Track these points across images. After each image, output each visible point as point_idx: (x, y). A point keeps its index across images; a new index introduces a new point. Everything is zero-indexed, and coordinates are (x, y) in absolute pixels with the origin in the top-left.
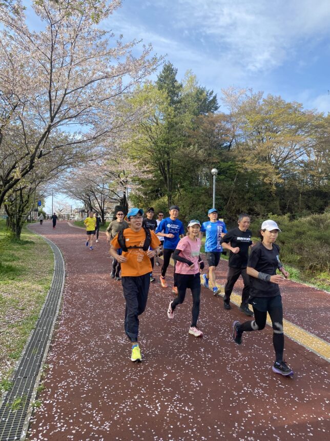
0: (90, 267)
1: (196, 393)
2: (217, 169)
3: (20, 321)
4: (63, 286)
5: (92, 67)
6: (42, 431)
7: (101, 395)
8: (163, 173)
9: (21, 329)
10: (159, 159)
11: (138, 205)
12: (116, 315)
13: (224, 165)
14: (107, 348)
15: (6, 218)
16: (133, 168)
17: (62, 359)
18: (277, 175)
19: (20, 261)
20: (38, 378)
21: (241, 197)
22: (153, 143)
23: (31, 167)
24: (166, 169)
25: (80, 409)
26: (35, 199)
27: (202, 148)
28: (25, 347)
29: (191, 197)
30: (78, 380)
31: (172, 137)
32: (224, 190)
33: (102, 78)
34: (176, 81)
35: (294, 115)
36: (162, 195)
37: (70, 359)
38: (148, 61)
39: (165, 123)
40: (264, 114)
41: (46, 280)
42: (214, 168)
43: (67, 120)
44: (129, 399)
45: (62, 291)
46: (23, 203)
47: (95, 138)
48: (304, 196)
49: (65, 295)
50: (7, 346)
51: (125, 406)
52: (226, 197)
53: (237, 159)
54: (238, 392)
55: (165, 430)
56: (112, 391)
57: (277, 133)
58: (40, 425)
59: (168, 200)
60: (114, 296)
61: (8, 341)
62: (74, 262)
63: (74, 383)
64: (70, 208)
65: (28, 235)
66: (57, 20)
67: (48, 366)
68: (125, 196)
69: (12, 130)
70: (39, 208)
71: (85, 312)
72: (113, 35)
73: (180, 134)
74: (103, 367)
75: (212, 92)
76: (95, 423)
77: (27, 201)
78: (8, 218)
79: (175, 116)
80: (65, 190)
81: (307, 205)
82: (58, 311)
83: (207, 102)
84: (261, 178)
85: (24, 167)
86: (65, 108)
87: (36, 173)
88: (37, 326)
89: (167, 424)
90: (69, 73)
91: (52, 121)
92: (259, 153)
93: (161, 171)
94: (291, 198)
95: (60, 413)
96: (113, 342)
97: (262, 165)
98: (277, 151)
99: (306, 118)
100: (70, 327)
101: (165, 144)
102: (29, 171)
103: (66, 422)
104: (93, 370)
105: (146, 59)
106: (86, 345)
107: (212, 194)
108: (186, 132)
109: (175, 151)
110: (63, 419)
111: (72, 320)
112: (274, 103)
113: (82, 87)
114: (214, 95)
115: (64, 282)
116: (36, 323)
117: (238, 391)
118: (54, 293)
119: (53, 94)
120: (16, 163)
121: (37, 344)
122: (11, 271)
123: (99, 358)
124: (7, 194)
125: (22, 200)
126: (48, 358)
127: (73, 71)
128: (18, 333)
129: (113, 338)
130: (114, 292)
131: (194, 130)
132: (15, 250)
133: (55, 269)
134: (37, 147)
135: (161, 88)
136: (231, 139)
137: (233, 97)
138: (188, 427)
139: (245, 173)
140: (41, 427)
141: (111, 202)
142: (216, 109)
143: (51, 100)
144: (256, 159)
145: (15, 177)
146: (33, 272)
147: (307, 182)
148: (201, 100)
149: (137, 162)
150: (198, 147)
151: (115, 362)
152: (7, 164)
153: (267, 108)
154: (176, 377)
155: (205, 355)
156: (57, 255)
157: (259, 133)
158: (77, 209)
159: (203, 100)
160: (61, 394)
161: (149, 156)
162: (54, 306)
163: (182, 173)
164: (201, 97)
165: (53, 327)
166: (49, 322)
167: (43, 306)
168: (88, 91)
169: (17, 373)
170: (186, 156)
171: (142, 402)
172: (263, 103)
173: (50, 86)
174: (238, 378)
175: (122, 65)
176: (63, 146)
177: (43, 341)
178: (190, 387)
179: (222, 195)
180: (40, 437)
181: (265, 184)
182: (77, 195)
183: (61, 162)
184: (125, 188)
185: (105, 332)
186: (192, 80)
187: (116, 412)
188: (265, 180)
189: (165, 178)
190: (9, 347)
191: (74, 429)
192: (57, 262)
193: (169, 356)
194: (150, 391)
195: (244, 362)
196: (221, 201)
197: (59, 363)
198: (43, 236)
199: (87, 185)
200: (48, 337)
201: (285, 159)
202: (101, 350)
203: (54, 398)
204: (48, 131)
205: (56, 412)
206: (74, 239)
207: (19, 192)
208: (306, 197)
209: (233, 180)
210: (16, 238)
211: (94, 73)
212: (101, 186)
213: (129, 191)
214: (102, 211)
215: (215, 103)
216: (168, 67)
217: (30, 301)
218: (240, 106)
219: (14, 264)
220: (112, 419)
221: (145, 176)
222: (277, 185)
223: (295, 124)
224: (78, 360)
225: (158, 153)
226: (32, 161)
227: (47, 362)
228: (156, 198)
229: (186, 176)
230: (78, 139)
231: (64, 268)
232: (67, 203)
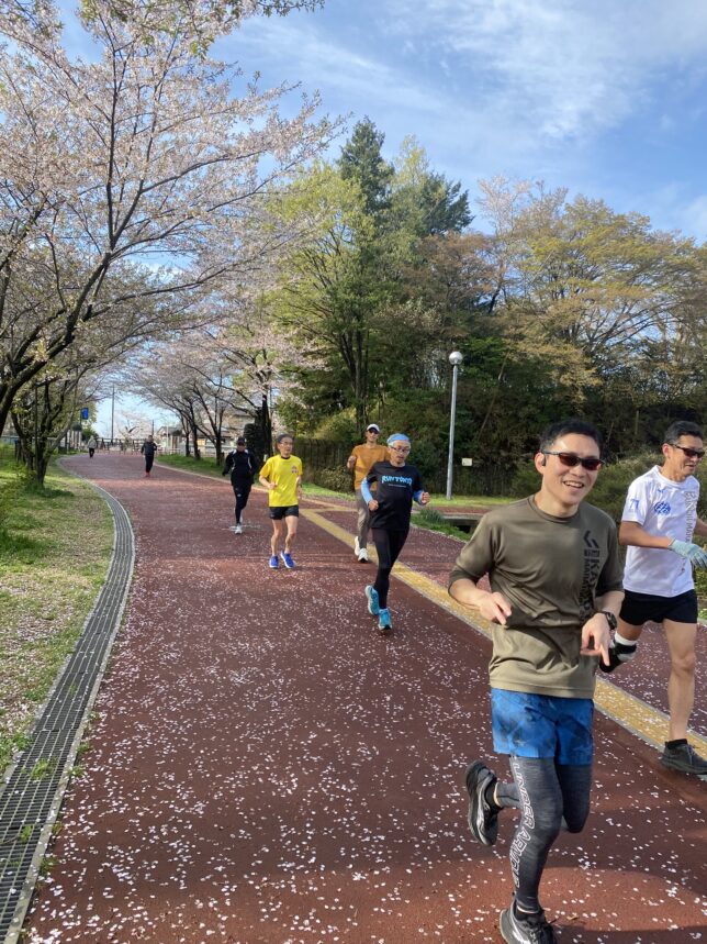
0: (187, 546)
1: (366, 766)
2: (463, 352)
3: (46, 639)
4: (130, 579)
5: (198, 134)
6: (85, 811)
7: (193, 762)
8: (349, 358)
9: (48, 652)
10: (339, 328)
11: (295, 424)
12: (232, 635)
13: (478, 345)
14: (209, 690)
15: (13, 441)
16: (282, 346)
17: (124, 705)
18: (588, 369)
19: (44, 530)
20: (80, 733)
21: (511, 413)
22: (328, 292)
23: (69, 339)
24: (354, 349)
25: (154, 782)
26: (75, 405)
27: (431, 307)
28: (56, 683)
29: (405, 411)
30: (152, 738)
31: (368, 282)
32: (476, 398)
33: (217, 160)
34: (380, 160)
35: (629, 243)
36: (346, 405)
37: (138, 705)
38: (312, 126)
39: (354, 249)
40: (567, 238)
41: (97, 567)
42: (457, 349)
43: (144, 244)
44: (242, 770)
45: (127, 588)
46: (50, 411)
47: (202, 282)
48: (644, 416)
49: (135, 596)
50: (20, 680)
51: (236, 780)
52: (478, 413)
53: (506, 332)
54: (441, 766)
55: (300, 817)
56: (213, 757)
57: (593, 279)
58: (82, 802)
59: (356, 416)
60: (231, 600)
61: (22, 672)
62: (155, 535)
63: (144, 743)
64: (151, 426)
65: (61, 479)
66: (126, 42)
67: (97, 715)
68: (265, 403)
69: (31, 262)
70: (83, 423)
71: (171, 628)
72: (239, 72)
73: (387, 275)
74: (200, 719)
75: (459, 185)
76: (180, 803)
77: (60, 408)
78: (17, 442)
79: (374, 237)
80: (140, 388)
81: (649, 435)
82: (118, 625)
83: (448, 208)
84: (555, 374)
85: (55, 336)
86: (140, 220)
87: (78, 351)
88: (78, 647)
89: (306, 808)
90: (149, 147)
91: (113, 246)
92: (552, 322)
93: (343, 353)
94: (617, 419)
95: (118, 786)
96: (222, 680)
97: (558, 347)
98: (591, 317)
99: (655, 248)
100: (141, 653)
101: (352, 296)
102: (65, 346)
103: (128, 800)
104: (180, 723)
105: (308, 122)
106: (170, 684)
107: (449, 406)
108: (399, 269)
109: (374, 311)
110: (122, 795)
111: (145, 641)
112: (591, 216)
113: (176, 178)
114: (461, 192)
115: (131, 572)
116: (77, 642)
117: (441, 763)
118: (112, 593)
119: (116, 189)
120: (38, 329)
121: (78, 677)
122: (27, 547)
123: (194, 705)
124: (19, 392)
125: (48, 406)
126: (99, 702)
127: (158, 143)
128: (40, 659)
129: (221, 674)
130: (231, 593)
131: (416, 267)
132: (34, 508)
133: (114, 547)
134: (83, 298)
135: (347, 174)
136: (496, 288)
137: (503, 198)
138: (342, 814)
139: (522, 364)
140: (83, 805)
141: (238, 416)
142: (466, 222)
143: (110, 203)
144: (544, 335)
145: (37, 359)
146: (70, 551)
147: (653, 386)
148: (434, 203)
149: (293, 331)
150: (423, 304)
151: (223, 712)
152: (21, 329)
153: (573, 225)
154: (333, 740)
155: (391, 707)
156: (121, 520)
157: (556, 277)
158: (165, 428)
159: (437, 202)
160: (120, 758)
161: (320, 319)
162: (110, 615)
163: (388, 360)
164: (435, 196)
165: (108, 652)
166: (100, 643)
167: (91, 614)
168: (188, 183)
169: (40, 723)
170: (397, 322)
171: (266, 775)
172: (565, 213)
173: (110, 175)
174: (446, 744)
175: (257, 134)
176: (134, 296)
177: (89, 675)
178: (355, 756)
179: (471, 409)
180: (82, 820)
181: (563, 388)
182: (164, 399)
183: (132, 331)
184: (266, 386)
185: (208, 663)
186: (417, 158)
187: (217, 789)
188: (562, 380)
189: (352, 367)
190: (26, 681)
191: (142, 810)
192: (119, 536)
193: (325, 707)
194: (282, 760)
195: (464, 720)
196: (468, 421)
197: (118, 711)
198: (93, 483)
199: (186, 379)
200: (98, 669)
201: (609, 334)
202: (197, 692)
203: (107, 764)
204: (105, 265)
205: (110, 786)
206: (155, 491)
207: (43, 388)
208: (649, 418)
209: (495, 376)
210: (35, 485)
211: (200, 149)
212: (216, 380)
213: (276, 393)
214: (218, 434)
215: (463, 210)
216: (365, 128)
217: (64, 604)
218: (516, 219)
219: (32, 534)
220: (210, 798)
221: (309, 364)
222: (587, 390)
223: (632, 261)
224: (153, 707)
225: (338, 313)
226: (71, 327)
227: (97, 709)
228: (333, 410)
229: (395, 365)
230: (167, 282)
231: (133, 546)
232: (144, 415)
